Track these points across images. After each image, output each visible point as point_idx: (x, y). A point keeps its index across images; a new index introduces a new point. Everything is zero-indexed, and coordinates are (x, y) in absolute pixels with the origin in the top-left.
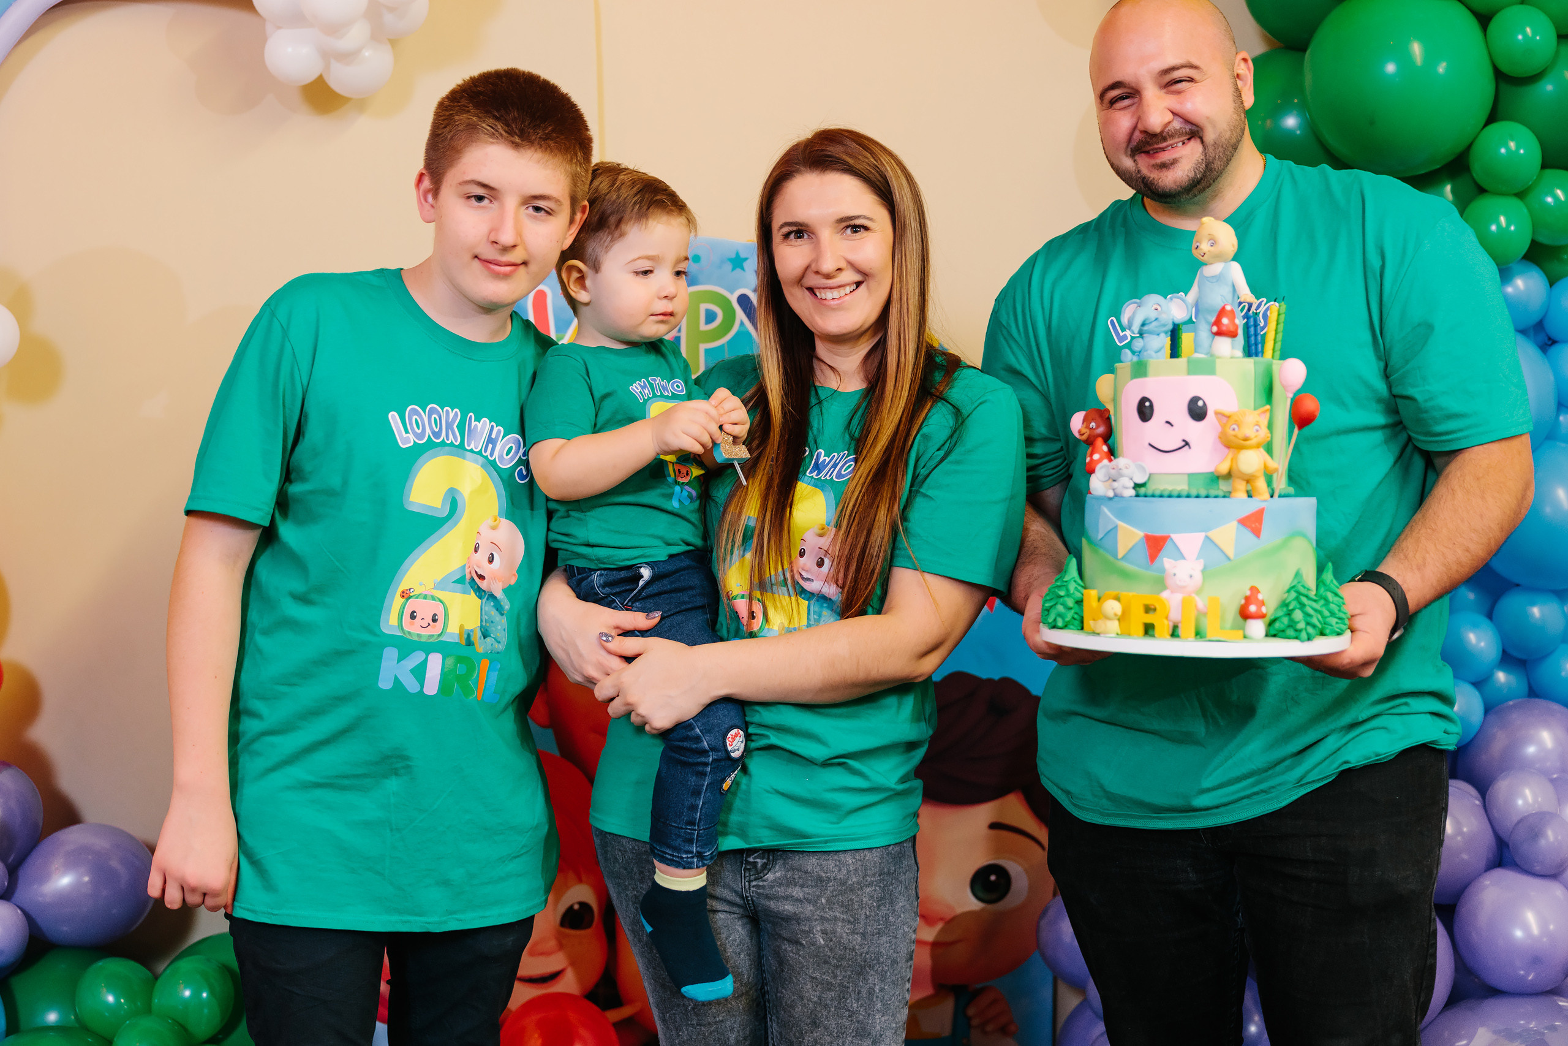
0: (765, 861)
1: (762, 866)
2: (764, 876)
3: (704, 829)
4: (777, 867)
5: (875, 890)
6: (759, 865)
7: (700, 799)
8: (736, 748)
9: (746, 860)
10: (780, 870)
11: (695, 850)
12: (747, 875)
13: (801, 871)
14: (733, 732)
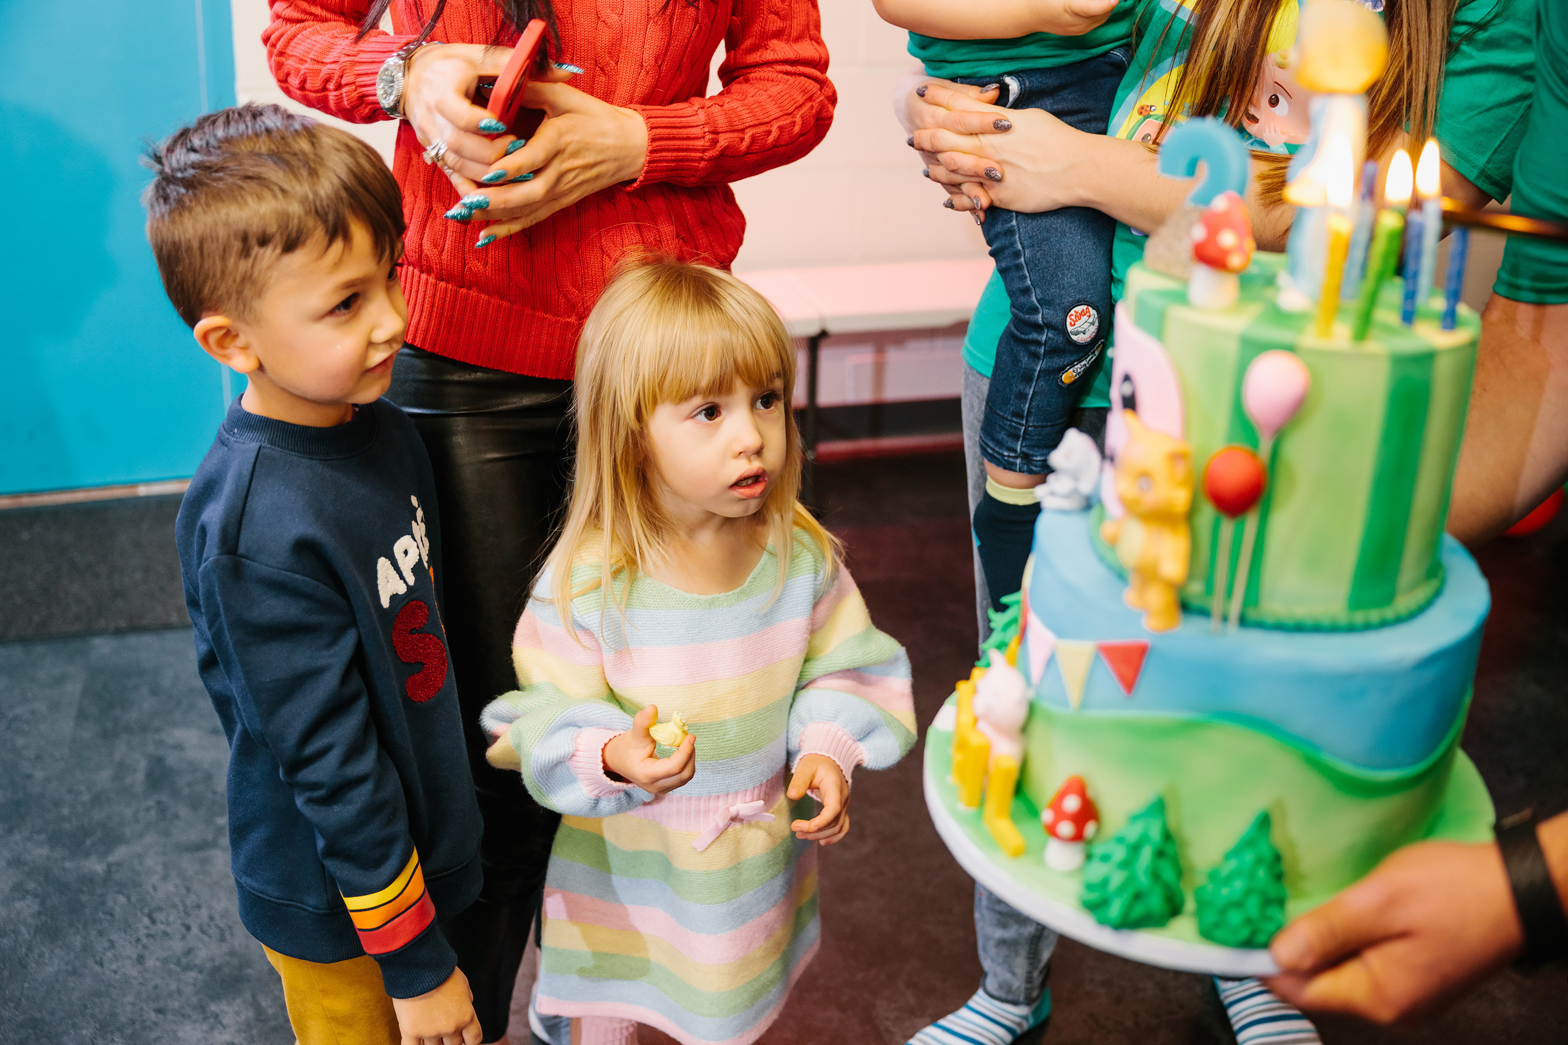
3: (1034, 426)
8: (1081, 330)
11: (1019, 450)
14: (1079, 309)
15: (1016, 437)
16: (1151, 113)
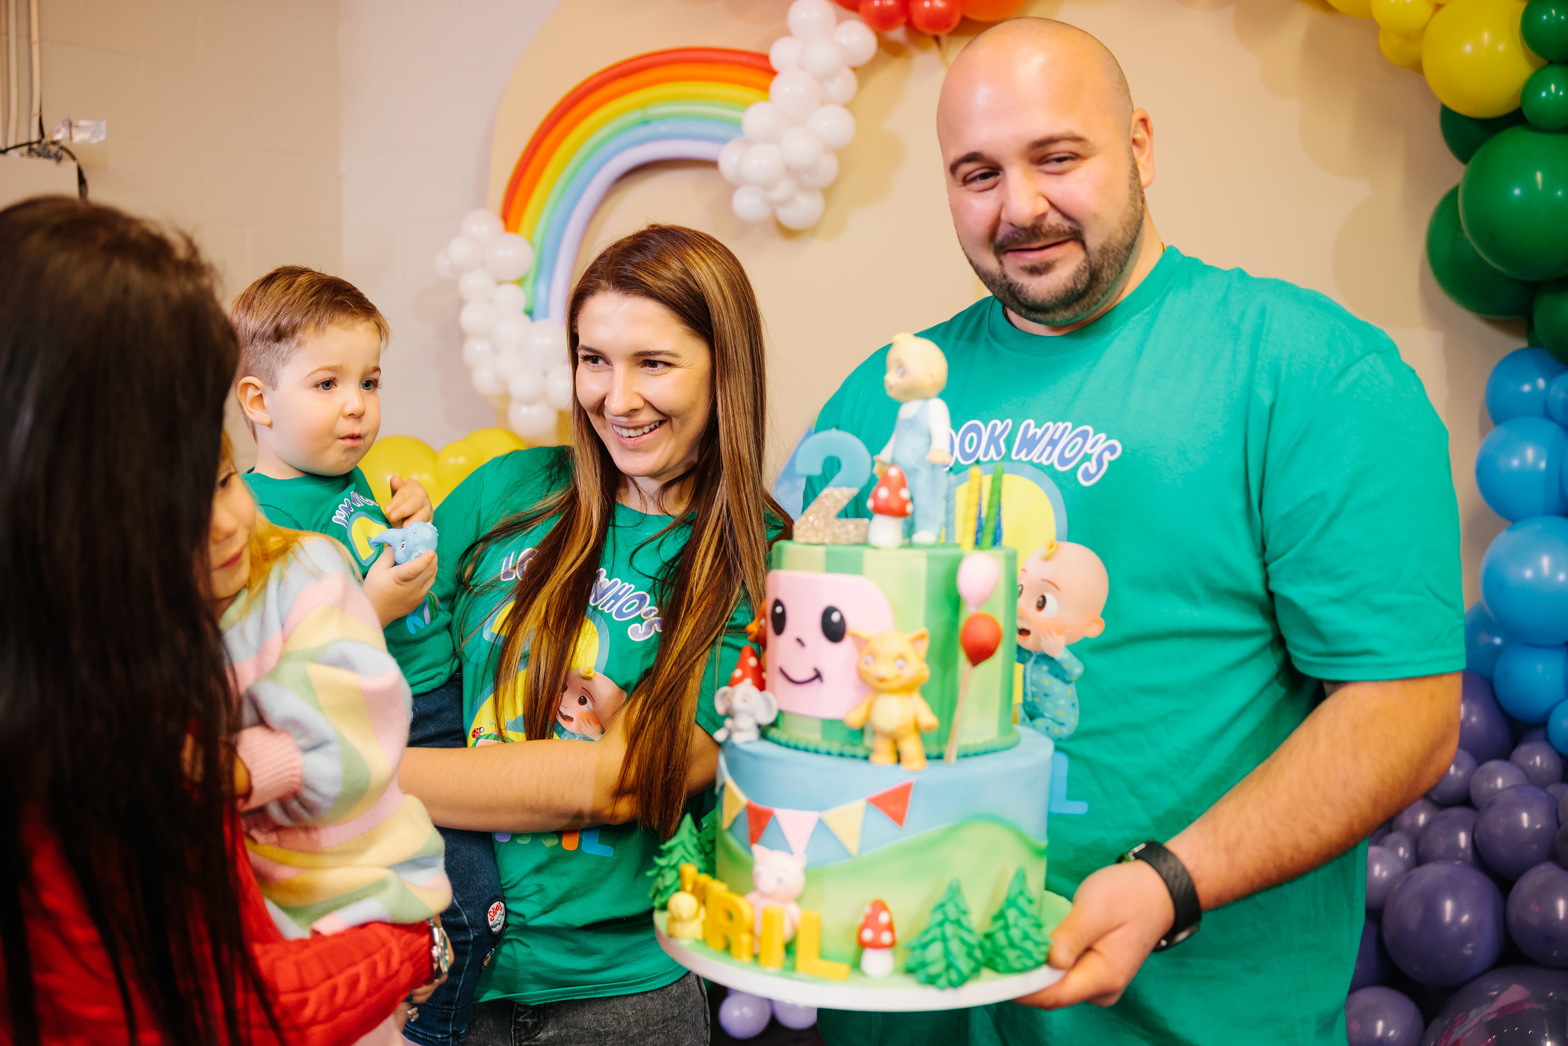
0: (535, 1020)
1: (532, 1025)
2: (536, 1036)
3: (462, 1008)
4: (549, 1026)
5: (659, 1038)
6: (530, 1024)
7: (460, 979)
8: (498, 922)
9: (515, 1021)
10: (553, 1029)
11: (451, 1030)
12: (517, 1035)
13: (577, 1027)
14: (494, 905)
15: (446, 1021)
16: (481, 734)
